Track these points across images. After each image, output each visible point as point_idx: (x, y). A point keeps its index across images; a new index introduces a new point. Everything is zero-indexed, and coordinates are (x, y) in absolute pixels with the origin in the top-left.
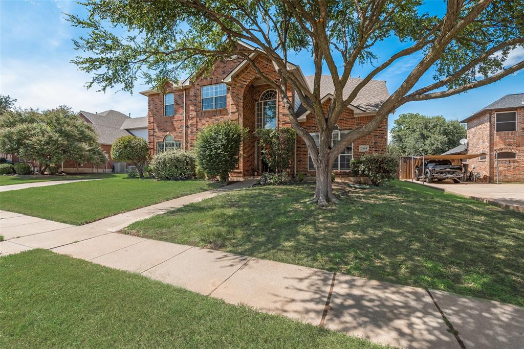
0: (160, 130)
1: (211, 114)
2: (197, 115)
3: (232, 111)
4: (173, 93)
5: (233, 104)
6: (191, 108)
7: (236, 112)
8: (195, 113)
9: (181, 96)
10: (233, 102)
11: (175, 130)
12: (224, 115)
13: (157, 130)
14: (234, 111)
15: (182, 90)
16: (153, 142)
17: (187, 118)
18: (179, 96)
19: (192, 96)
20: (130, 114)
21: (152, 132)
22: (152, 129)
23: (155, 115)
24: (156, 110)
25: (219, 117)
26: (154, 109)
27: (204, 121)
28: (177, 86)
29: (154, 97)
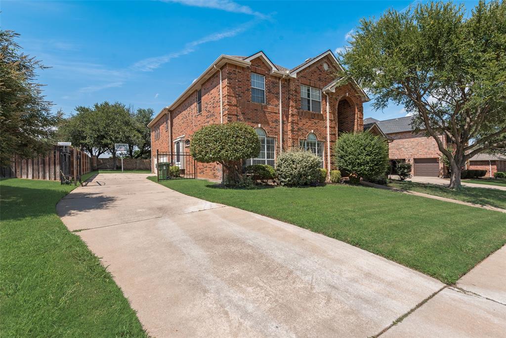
0: (247, 119)
1: (310, 116)
2: (298, 113)
3: (330, 118)
4: (264, 77)
5: (330, 113)
6: (291, 103)
7: (333, 120)
10: (330, 111)
11: (268, 124)
13: (241, 117)
15: (276, 78)
18: (273, 83)
21: (234, 119)
22: (234, 115)
23: (239, 96)
24: (240, 89)
25: (317, 121)
26: (237, 87)
27: (304, 121)
28: (278, 72)
29: (237, 70)
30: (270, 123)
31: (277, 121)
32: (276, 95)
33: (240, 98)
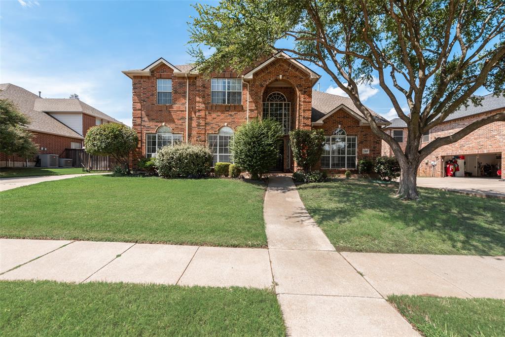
0: (151, 120)
1: (224, 109)
2: (207, 108)
3: (251, 108)
4: (171, 80)
5: (251, 102)
6: (198, 99)
7: (255, 110)
8: (203, 105)
9: (182, 85)
10: (251, 100)
11: (174, 122)
12: (239, 111)
13: (146, 119)
14: (253, 108)
15: (184, 78)
16: (141, 133)
17: (192, 109)
18: (180, 83)
19: (200, 87)
20: (40, 93)
21: (138, 121)
22: (138, 118)
23: (144, 101)
24: (145, 95)
25: (233, 113)
26: (142, 94)
27: (214, 115)
28: (181, 73)
29: (142, 80)
30: (176, 120)
31: (183, 118)
32: (183, 94)
33: (145, 103)
